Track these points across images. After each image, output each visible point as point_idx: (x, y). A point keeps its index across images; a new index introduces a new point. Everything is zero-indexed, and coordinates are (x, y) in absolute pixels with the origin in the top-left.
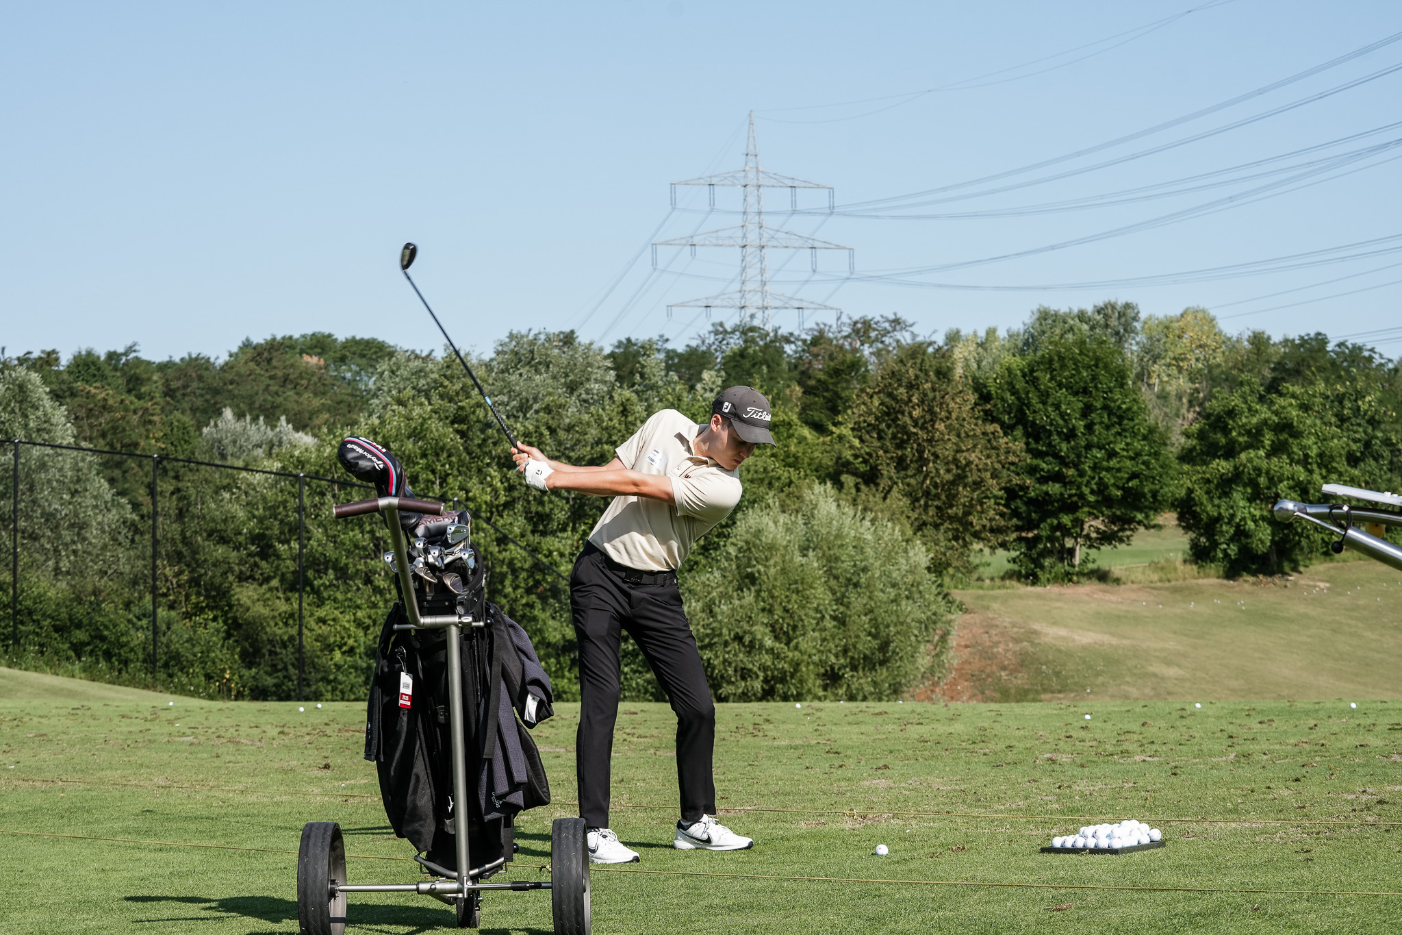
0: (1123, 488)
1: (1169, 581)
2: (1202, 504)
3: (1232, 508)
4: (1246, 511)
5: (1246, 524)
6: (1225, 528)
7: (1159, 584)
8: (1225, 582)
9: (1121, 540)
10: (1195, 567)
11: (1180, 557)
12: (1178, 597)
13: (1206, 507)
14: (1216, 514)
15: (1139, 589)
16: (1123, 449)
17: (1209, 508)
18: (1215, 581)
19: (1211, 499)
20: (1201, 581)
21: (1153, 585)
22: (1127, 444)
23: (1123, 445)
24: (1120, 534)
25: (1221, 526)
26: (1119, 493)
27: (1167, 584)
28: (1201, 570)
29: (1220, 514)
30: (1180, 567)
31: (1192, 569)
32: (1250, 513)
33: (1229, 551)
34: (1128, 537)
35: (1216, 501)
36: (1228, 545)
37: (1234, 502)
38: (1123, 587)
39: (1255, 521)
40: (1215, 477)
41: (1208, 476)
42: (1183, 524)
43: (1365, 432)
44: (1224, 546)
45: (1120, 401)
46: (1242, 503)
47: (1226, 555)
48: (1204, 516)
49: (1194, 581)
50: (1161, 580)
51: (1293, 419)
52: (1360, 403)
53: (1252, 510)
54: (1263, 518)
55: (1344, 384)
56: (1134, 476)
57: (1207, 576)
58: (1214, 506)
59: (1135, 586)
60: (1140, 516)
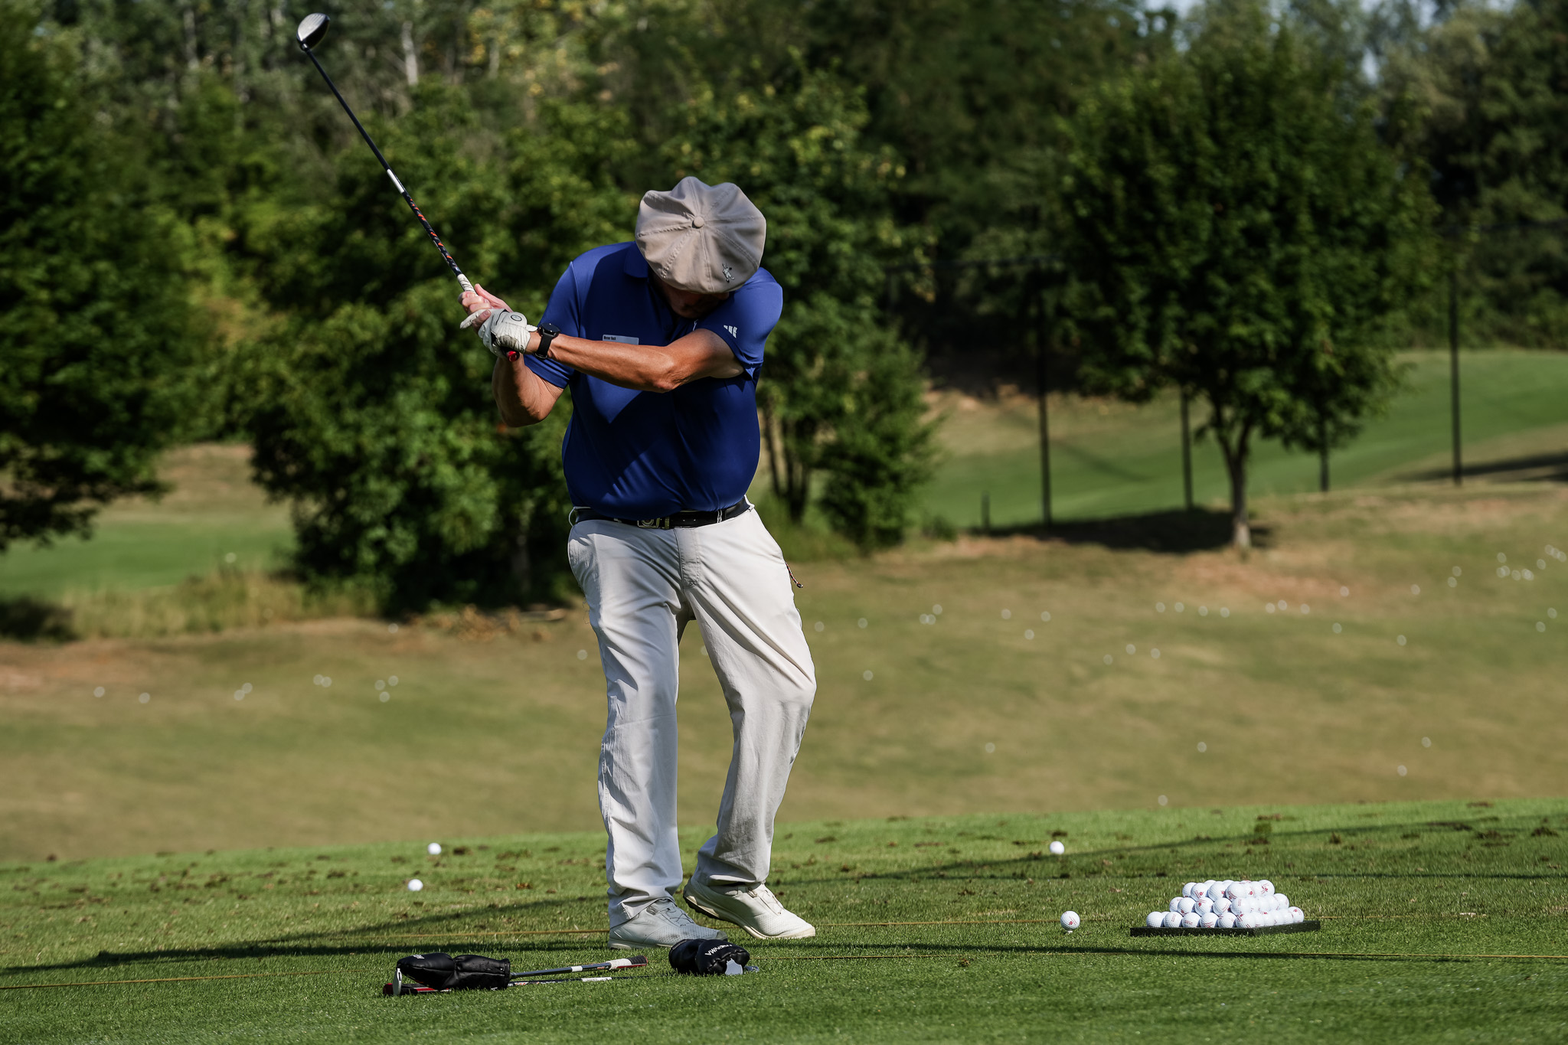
0: (39, 386)
1: (215, 628)
2: (308, 423)
3: (393, 431)
4: (434, 438)
5: (433, 473)
6: (374, 485)
7: (184, 639)
8: (376, 628)
9: (64, 525)
10: (297, 591)
11: (260, 562)
12: (220, 671)
13: (321, 430)
14: (347, 448)
15: (118, 654)
16: (41, 284)
17: (330, 434)
18: (348, 625)
19: (336, 410)
20: (308, 628)
21: (162, 642)
22: (52, 270)
23: (39, 273)
24: (60, 508)
25: (363, 480)
26: (29, 400)
27: (208, 638)
28: (314, 598)
29: (358, 448)
30: (255, 589)
31: (292, 599)
32: (443, 442)
33: (392, 546)
34: (85, 515)
35: (350, 416)
36: (389, 526)
37: (399, 416)
38: (71, 649)
39: (460, 466)
40: (343, 350)
41: (320, 348)
42: (268, 475)
43: (813, 222)
44: (380, 532)
45: (22, 155)
46: (421, 419)
47: (385, 558)
48: (317, 455)
49: (288, 628)
50: (192, 627)
51: (549, 195)
52: (796, 144)
53: (451, 435)
54: (478, 457)
55: (760, 93)
56: (75, 353)
57: (330, 613)
58: (343, 427)
59: (108, 645)
60: (97, 460)
